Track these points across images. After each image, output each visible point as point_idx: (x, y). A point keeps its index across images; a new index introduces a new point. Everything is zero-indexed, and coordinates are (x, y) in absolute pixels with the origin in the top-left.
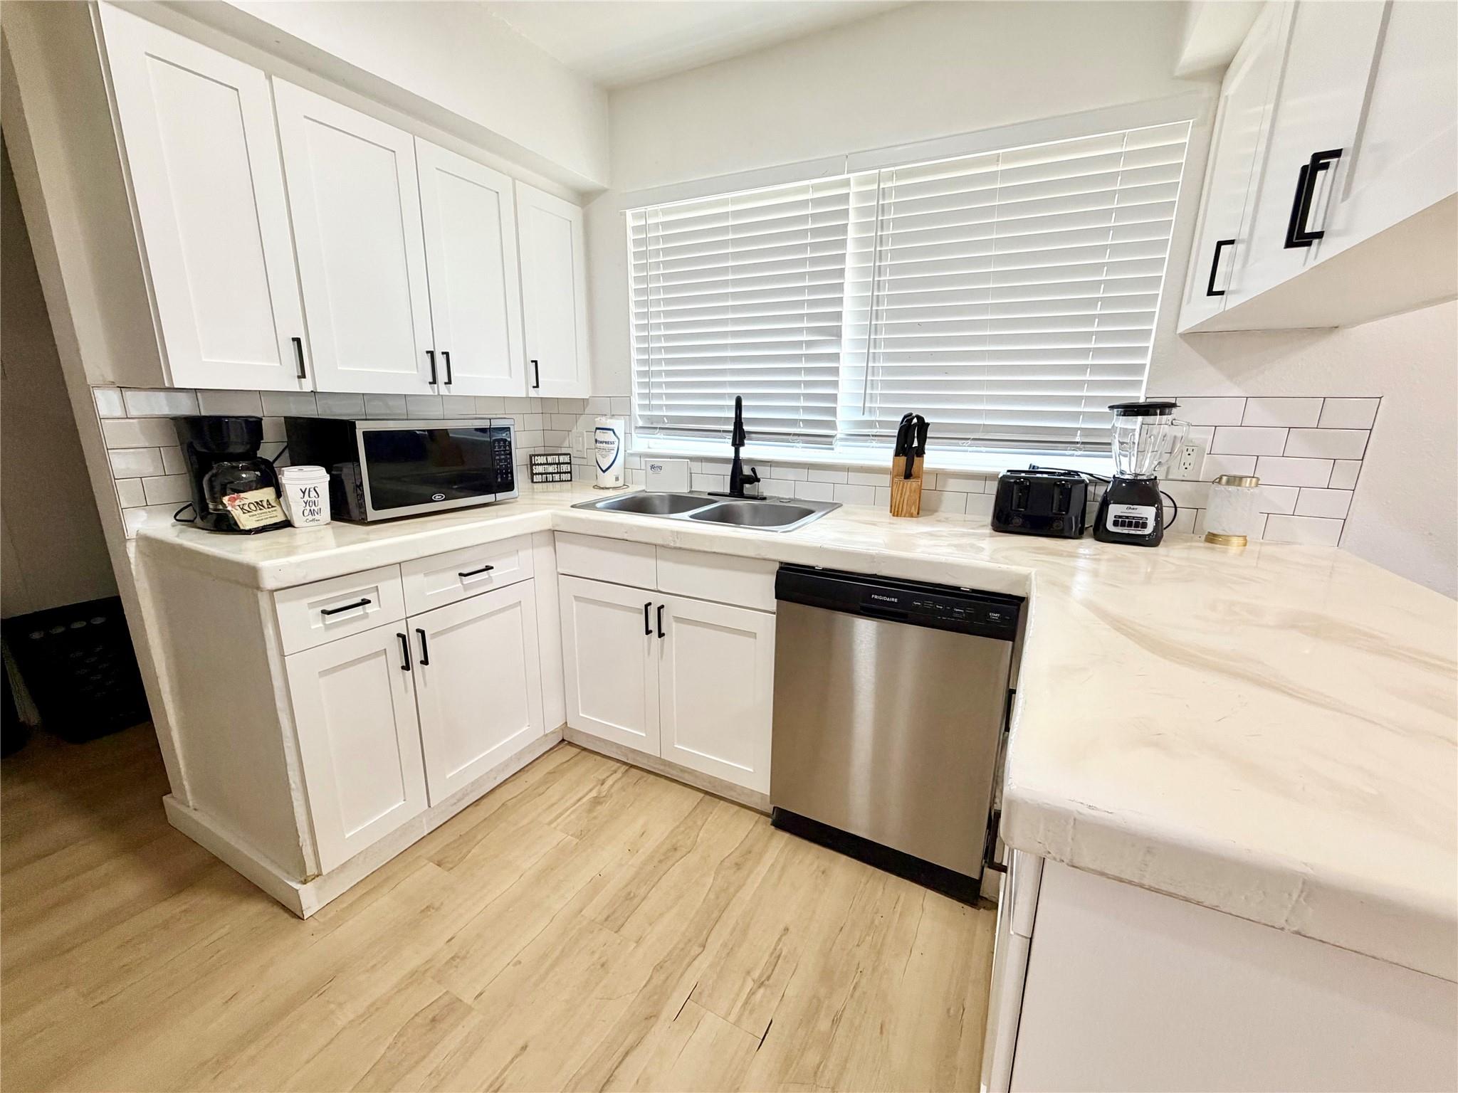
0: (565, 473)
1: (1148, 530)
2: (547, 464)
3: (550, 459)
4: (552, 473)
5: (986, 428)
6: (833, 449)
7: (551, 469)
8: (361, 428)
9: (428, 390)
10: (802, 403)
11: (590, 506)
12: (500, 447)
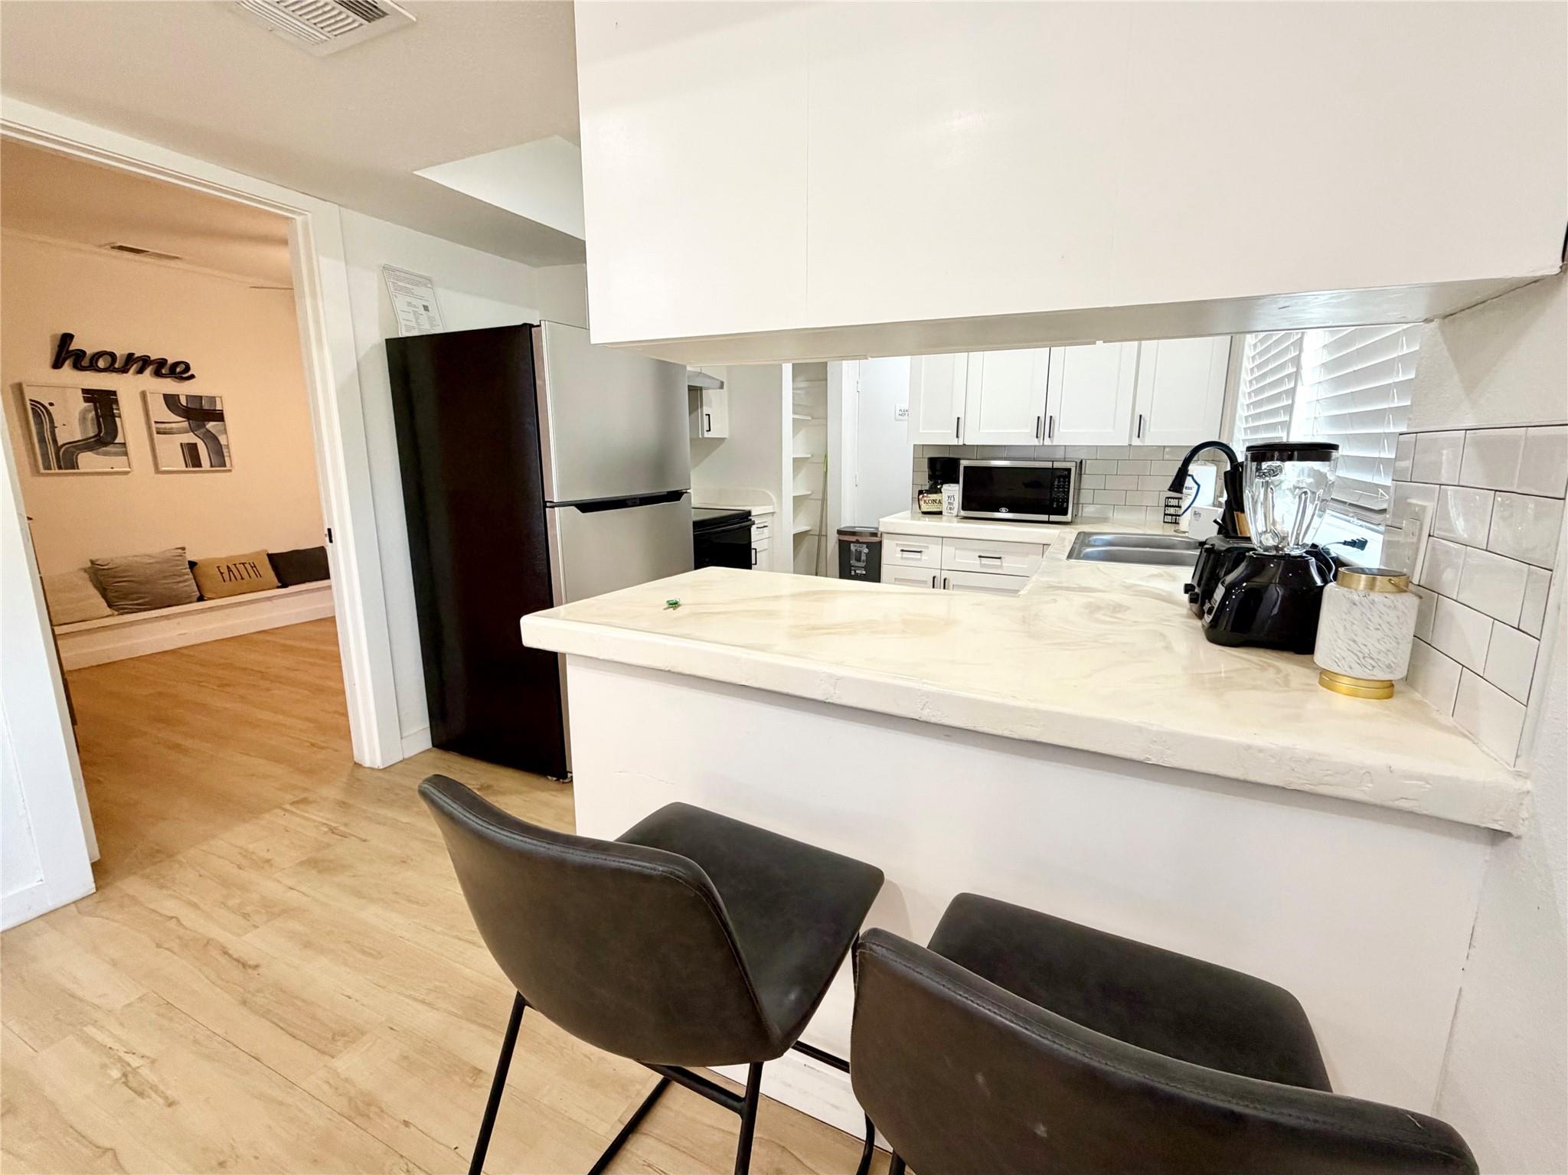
12: (1059, 482)
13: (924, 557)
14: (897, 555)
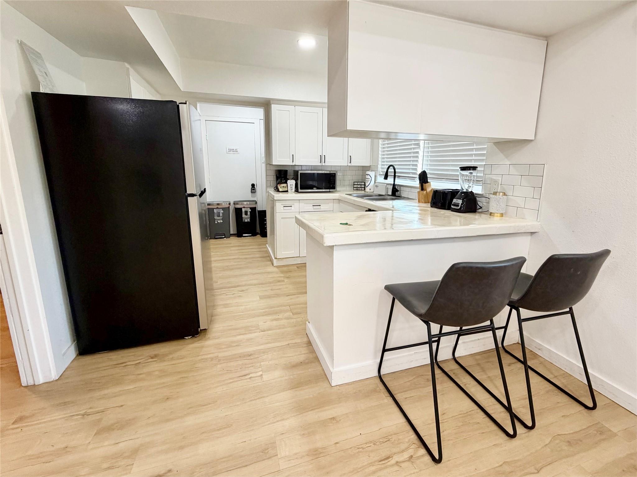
0: (363, 188)
1: (459, 208)
2: (358, 185)
3: (359, 183)
4: (359, 188)
5: (447, 175)
6: (415, 181)
7: (359, 186)
8: (300, 172)
9: (320, 164)
10: (411, 167)
11: (350, 195)
12: (332, 178)
13: (292, 208)
14: (282, 209)
